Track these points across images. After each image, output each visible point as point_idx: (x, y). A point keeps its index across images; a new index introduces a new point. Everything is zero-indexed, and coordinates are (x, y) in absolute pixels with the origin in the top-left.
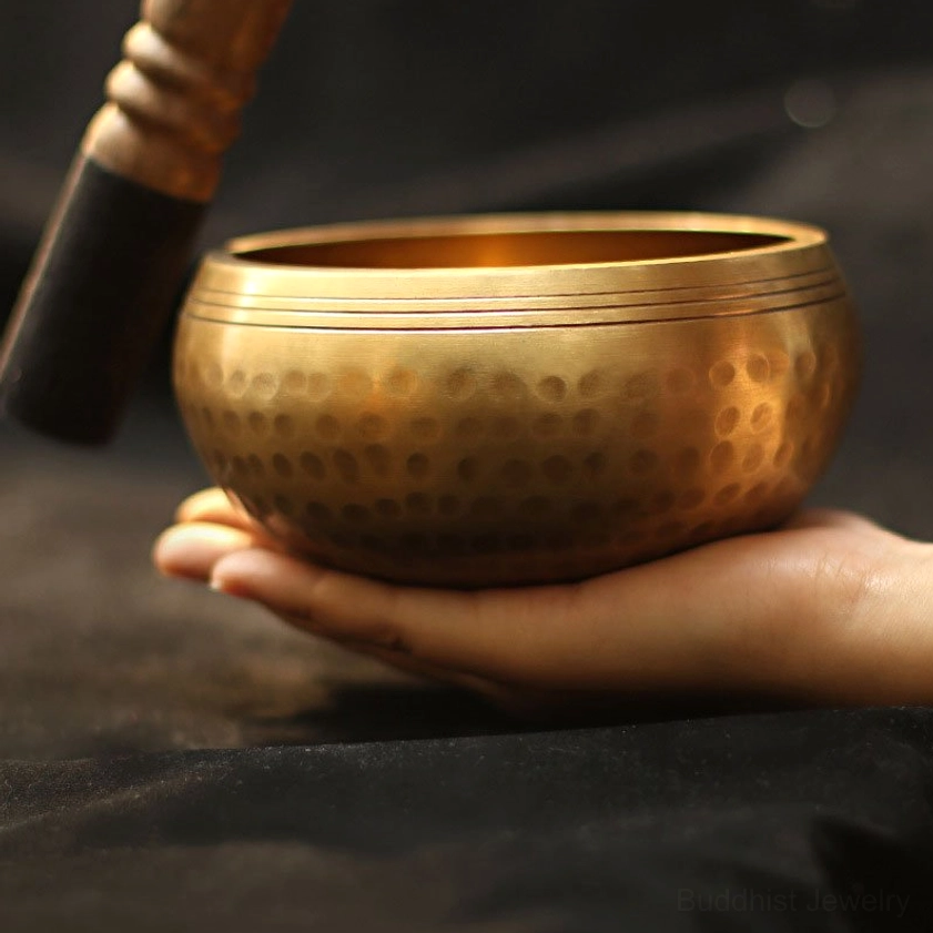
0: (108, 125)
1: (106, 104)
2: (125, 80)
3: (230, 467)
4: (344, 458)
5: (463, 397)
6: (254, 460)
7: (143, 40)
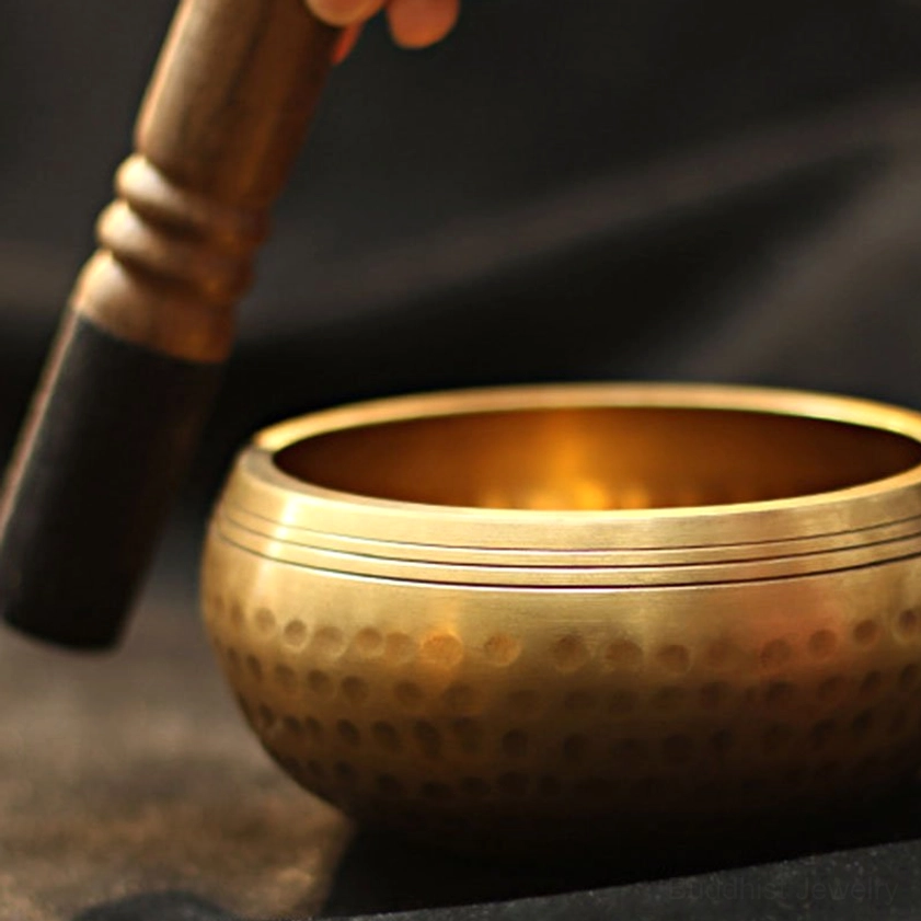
0: (101, 278)
1: (98, 252)
2: (119, 224)
3: (279, 726)
4: (426, 731)
5: (568, 668)
6: (312, 723)
7: (138, 176)
